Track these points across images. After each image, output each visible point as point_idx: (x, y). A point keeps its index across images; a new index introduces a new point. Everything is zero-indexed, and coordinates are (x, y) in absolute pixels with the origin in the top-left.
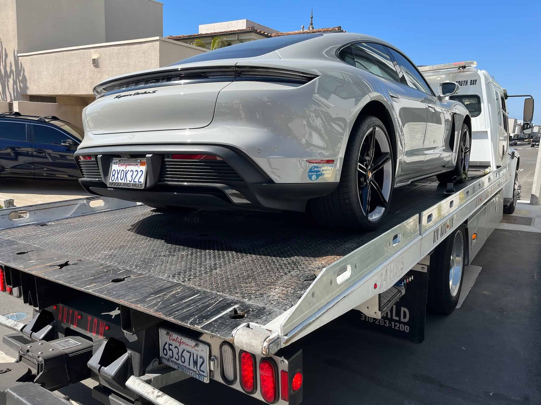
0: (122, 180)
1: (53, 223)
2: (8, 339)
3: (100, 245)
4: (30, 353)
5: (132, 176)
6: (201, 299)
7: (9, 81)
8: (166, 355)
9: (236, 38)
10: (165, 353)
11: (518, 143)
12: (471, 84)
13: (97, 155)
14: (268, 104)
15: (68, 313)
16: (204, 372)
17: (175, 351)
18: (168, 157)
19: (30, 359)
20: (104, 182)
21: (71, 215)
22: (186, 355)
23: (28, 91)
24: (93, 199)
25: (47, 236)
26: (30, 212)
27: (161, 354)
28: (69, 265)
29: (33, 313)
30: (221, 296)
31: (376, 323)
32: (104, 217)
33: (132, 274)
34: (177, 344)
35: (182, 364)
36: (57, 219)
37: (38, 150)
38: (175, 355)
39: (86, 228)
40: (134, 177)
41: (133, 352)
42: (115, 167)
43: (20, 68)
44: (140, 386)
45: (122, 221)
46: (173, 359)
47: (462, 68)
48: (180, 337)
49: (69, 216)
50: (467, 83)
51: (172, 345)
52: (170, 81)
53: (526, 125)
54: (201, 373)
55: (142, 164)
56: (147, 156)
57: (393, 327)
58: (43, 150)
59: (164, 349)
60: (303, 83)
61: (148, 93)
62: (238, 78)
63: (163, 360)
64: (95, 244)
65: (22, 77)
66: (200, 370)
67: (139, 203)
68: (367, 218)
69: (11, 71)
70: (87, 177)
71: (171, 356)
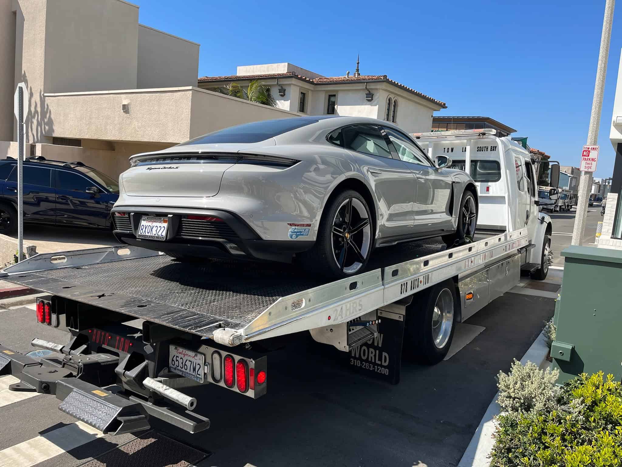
0: (148, 233)
1: (86, 267)
2: (46, 360)
3: (128, 284)
4: (72, 361)
5: (156, 231)
6: (199, 318)
7: (33, 122)
8: (174, 365)
9: (276, 83)
10: (173, 364)
11: (594, 203)
12: (491, 151)
13: (130, 213)
14: (263, 181)
15: (101, 335)
16: (200, 375)
17: (181, 361)
18: (184, 218)
19: (72, 364)
20: (134, 234)
21: (101, 261)
22: (188, 363)
23: (53, 134)
24: (121, 248)
25: (84, 276)
26: (68, 257)
27: (171, 365)
28: (105, 296)
29: (71, 337)
30: (213, 317)
31: (363, 367)
32: (129, 264)
33: (152, 303)
34: (182, 356)
35: (184, 370)
36: (90, 264)
37: (62, 196)
38: (181, 365)
39: (116, 272)
40: (158, 231)
41: (149, 362)
42: (143, 223)
43: (46, 110)
44: (153, 384)
45: (145, 268)
46: (179, 368)
47: (482, 135)
48: (184, 351)
49: (98, 262)
50: (487, 149)
51: (178, 357)
52: (190, 159)
53: (553, 191)
54: (198, 376)
55: (165, 222)
56: (169, 216)
57: (376, 371)
58: (66, 197)
59: (173, 360)
60: (289, 166)
61: (172, 168)
62: (240, 161)
63: (171, 368)
64: (124, 283)
65: (48, 119)
66: (197, 374)
67: (160, 253)
68: (343, 270)
69: (36, 112)
70: (120, 230)
71: (178, 365)
